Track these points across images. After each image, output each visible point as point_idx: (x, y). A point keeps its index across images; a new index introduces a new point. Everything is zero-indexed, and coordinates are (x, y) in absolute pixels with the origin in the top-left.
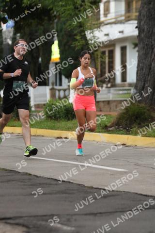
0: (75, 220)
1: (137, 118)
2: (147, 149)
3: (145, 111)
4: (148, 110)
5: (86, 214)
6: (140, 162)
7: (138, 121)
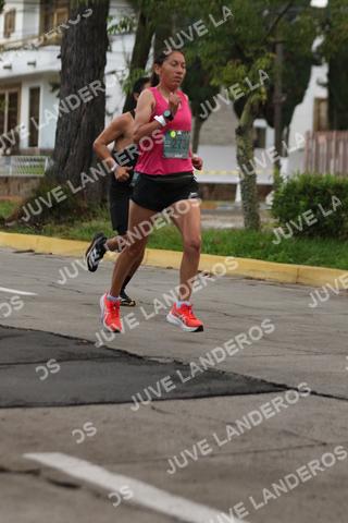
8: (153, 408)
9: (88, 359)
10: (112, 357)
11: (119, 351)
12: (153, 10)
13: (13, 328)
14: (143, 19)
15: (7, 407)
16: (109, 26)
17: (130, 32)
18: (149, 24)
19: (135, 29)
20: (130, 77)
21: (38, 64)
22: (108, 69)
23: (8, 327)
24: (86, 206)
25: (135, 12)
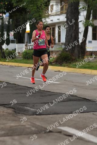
0: (37, 106)
1: (65, 59)
2: (69, 73)
3: (69, 55)
4: (71, 55)
5: (41, 103)
6: (66, 79)
7: (66, 60)
8: (93, 114)
9: (75, 101)
10: (82, 100)
11: (84, 98)
12: (91, 4)
13: (54, 92)
14: (89, 6)
15: (52, 114)
16: (79, 8)
17: (85, 10)
18: (90, 7)
19: (86, 9)
20: (86, 22)
21: (60, 19)
22: (79, 20)
23: (53, 92)
24: (74, 58)
25: (87, 4)
